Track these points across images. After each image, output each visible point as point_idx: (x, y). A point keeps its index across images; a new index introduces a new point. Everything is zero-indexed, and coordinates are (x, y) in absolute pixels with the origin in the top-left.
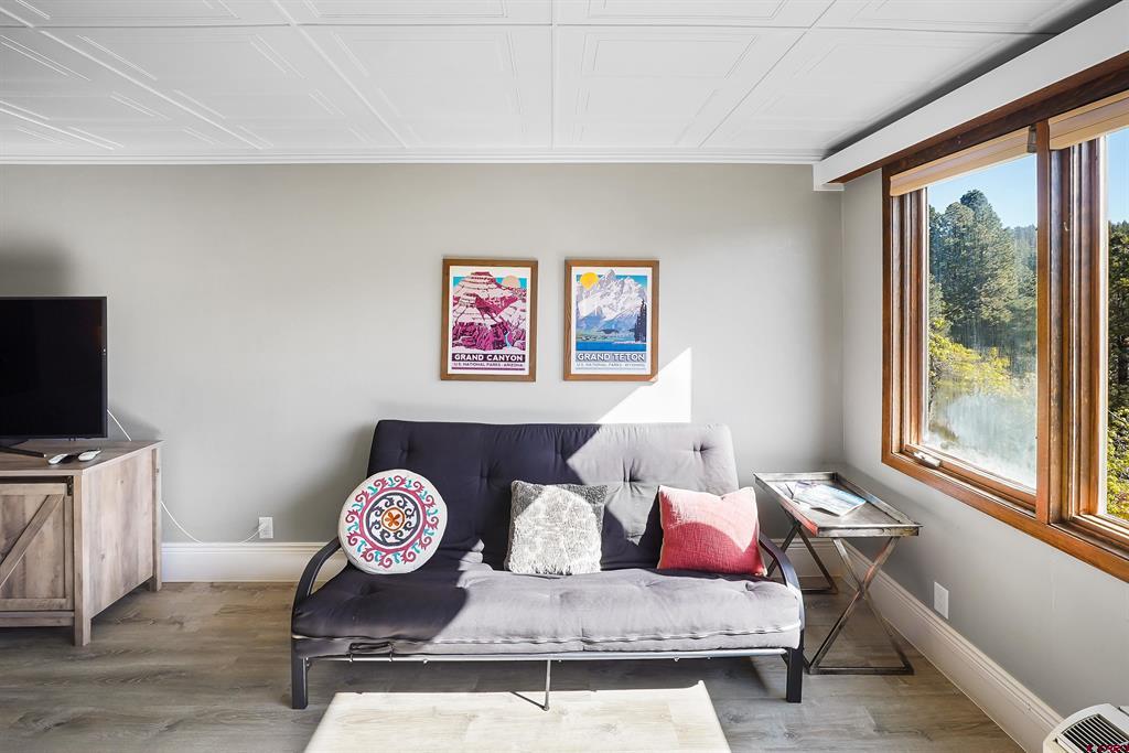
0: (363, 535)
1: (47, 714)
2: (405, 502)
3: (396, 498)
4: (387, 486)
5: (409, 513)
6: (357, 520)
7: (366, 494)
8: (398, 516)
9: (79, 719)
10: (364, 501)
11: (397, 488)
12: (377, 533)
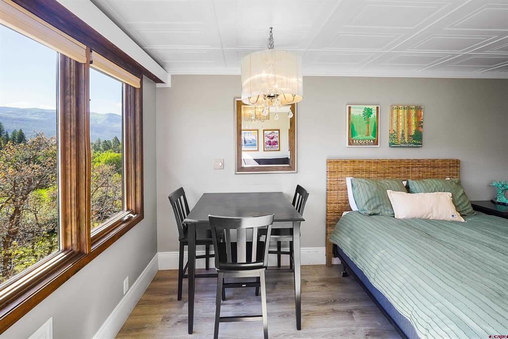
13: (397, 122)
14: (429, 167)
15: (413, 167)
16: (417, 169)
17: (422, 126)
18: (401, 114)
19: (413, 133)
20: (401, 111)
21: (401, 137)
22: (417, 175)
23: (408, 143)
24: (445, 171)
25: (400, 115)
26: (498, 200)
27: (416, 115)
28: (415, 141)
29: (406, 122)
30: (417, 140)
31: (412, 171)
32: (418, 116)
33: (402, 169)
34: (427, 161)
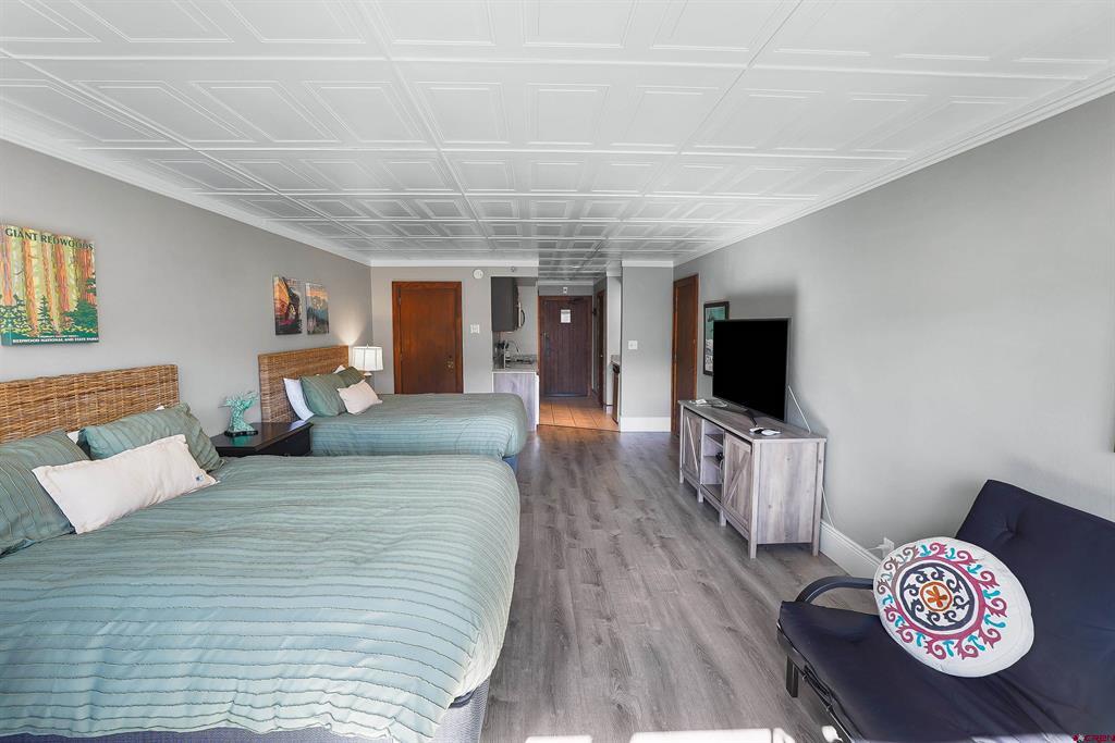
0: (893, 590)
1: (706, 576)
2: (958, 587)
3: (948, 576)
4: (943, 556)
5: (958, 601)
6: (894, 571)
7: (915, 551)
8: (944, 597)
9: (711, 589)
10: (910, 557)
11: (956, 564)
12: (909, 599)
13: (25, 271)
14: (119, 388)
15: (84, 394)
16: (94, 398)
17: (94, 291)
18: (33, 252)
19: (73, 307)
20: (32, 243)
21: (40, 317)
22: (94, 413)
23: (63, 333)
24: (153, 393)
25: (32, 255)
26: (236, 430)
27: (77, 260)
28: (79, 328)
29: (51, 277)
30: (84, 324)
31: (81, 404)
32: (82, 264)
33: (55, 405)
34: (115, 374)
